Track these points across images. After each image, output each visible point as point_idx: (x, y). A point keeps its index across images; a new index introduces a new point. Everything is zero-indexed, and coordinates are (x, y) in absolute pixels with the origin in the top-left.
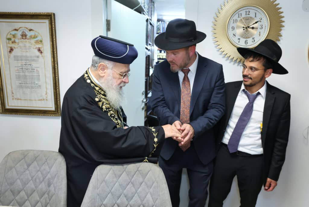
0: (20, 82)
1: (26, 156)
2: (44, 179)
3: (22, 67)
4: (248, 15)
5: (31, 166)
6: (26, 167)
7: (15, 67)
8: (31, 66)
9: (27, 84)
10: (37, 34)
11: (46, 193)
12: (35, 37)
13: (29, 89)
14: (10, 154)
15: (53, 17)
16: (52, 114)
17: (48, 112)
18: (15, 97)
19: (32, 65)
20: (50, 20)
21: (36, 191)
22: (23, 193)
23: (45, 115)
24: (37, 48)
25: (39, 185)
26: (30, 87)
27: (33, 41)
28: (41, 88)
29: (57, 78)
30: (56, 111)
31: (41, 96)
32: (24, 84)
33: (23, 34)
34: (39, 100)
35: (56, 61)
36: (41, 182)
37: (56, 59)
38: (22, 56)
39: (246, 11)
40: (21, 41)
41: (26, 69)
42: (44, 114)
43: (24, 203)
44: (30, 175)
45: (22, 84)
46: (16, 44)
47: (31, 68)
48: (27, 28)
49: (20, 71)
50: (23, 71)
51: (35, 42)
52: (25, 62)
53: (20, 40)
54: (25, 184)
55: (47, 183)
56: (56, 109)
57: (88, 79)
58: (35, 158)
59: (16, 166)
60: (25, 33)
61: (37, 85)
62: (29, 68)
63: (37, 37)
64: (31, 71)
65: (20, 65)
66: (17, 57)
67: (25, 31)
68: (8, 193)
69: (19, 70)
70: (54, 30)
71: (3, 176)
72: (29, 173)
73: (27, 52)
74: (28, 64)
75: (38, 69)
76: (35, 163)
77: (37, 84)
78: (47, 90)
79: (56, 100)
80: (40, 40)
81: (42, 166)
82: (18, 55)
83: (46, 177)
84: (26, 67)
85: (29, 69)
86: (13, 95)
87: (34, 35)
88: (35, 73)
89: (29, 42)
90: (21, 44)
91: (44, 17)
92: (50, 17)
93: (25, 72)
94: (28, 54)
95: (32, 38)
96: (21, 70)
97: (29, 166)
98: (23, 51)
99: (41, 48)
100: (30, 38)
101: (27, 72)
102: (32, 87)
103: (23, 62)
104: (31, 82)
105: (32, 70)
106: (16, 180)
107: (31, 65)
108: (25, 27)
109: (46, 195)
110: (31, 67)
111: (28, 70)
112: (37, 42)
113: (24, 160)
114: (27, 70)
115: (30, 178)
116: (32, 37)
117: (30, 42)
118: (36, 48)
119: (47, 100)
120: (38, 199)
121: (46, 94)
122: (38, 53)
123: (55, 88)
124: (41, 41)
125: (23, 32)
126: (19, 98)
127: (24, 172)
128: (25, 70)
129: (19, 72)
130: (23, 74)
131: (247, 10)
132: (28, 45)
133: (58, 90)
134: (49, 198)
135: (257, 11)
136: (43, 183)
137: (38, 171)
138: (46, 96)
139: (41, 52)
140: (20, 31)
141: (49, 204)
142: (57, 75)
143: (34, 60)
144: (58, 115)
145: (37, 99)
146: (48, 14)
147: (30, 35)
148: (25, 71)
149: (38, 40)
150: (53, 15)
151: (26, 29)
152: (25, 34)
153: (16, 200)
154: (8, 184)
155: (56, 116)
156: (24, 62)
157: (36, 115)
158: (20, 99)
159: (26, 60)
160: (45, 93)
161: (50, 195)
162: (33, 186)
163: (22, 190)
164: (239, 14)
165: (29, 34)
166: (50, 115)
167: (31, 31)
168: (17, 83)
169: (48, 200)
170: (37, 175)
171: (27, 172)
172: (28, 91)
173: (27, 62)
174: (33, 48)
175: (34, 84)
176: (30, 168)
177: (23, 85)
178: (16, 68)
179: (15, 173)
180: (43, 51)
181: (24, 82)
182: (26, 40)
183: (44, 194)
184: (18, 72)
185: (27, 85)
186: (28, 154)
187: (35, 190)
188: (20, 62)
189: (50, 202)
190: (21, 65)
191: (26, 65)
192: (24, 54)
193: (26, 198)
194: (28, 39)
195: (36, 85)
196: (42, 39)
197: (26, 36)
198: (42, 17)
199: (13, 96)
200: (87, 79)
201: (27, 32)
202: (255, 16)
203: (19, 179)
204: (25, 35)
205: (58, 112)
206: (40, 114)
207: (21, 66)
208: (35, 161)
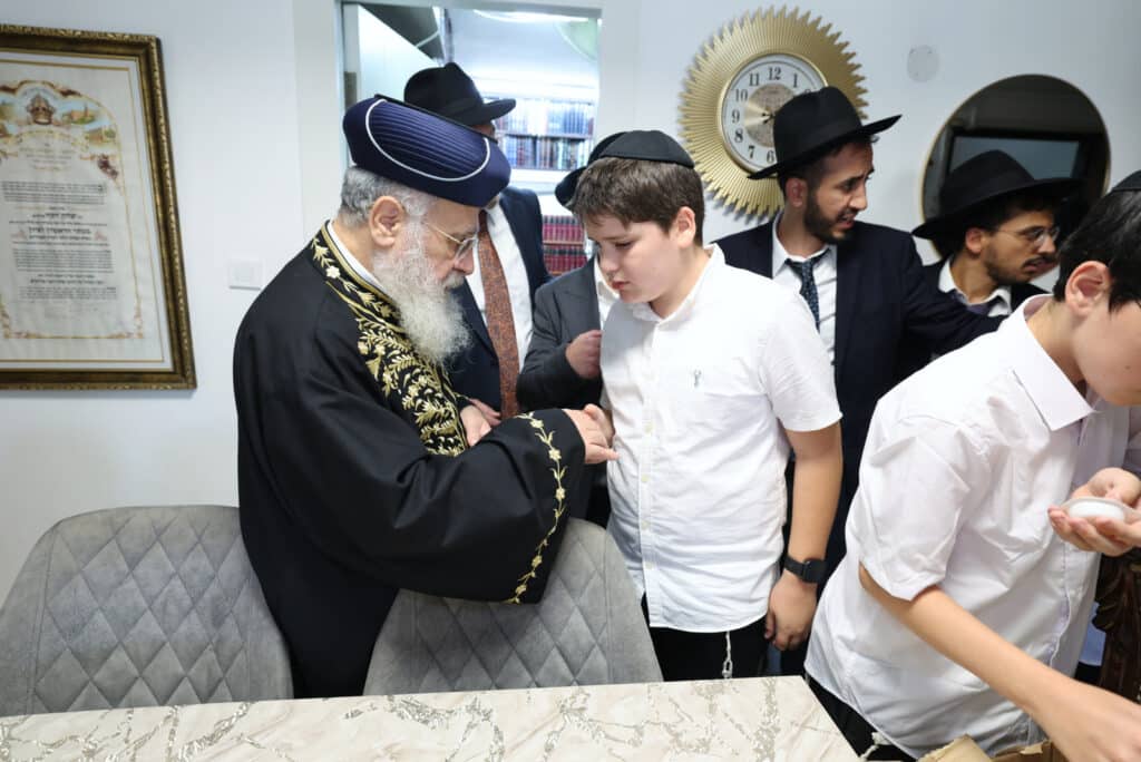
0: (34, 275)
1: (119, 530)
2: (194, 602)
3: (38, 223)
4: (776, 81)
5: (143, 562)
6: (124, 567)
7: (11, 222)
8: (76, 220)
9: (63, 282)
10: (92, 107)
11: (210, 646)
12: (86, 118)
13: (68, 300)
14: (59, 528)
15: (155, 51)
16: (165, 382)
17: (147, 376)
18: (15, 328)
19: (80, 217)
20: (143, 61)
21: (168, 645)
22: (119, 659)
23: (136, 388)
24: (96, 159)
25: (180, 622)
26: (75, 294)
27: (79, 132)
28: (116, 297)
29: (177, 260)
30: (178, 371)
31: (121, 323)
32: (51, 282)
33: (36, 105)
34: (111, 337)
35: (172, 204)
36: (186, 614)
37: (171, 196)
38: (35, 186)
39: (771, 70)
40: (30, 132)
41: (55, 230)
42: (132, 384)
43: (128, 688)
44: (143, 593)
45: (44, 281)
46: (11, 141)
47: (77, 227)
48: (52, 86)
49: (31, 237)
50: (42, 237)
51: (87, 138)
52: (53, 205)
53: (26, 129)
54: (125, 625)
55: (207, 614)
56: (178, 365)
57: (331, 264)
58: (159, 534)
59: (87, 567)
60: (46, 102)
61: (101, 286)
62: (66, 227)
63: (93, 119)
64: (76, 238)
65: (28, 215)
66: (18, 185)
67: (42, 94)
68: (66, 664)
69: (27, 233)
70: (160, 98)
71: (41, 606)
72: (139, 586)
73: (57, 169)
74: (65, 212)
75: (105, 231)
76: (159, 551)
77: (99, 282)
78: (139, 302)
79: (175, 335)
80: (107, 129)
81: (185, 559)
82: (21, 180)
83: (201, 594)
84: (57, 223)
85: (68, 230)
86: (7, 321)
87: (83, 109)
88: (90, 244)
89: (62, 134)
90: (29, 142)
91: (121, 50)
92: (144, 52)
93: (50, 240)
94: (60, 178)
95: (75, 122)
96: (35, 233)
97: (133, 563)
98: (40, 165)
99: (113, 156)
100: (68, 122)
101: (59, 241)
102: (82, 294)
103: (41, 204)
104: (78, 276)
105: (81, 235)
106: (92, 614)
107: (73, 216)
108: (44, 83)
109: (210, 655)
110: (76, 224)
111: (64, 234)
112: (96, 137)
113: (113, 543)
114: (58, 235)
115: (144, 604)
116: (76, 118)
117: (69, 136)
118: (92, 158)
119: (141, 336)
120: (180, 670)
121: (138, 315)
122: (99, 176)
123: (170, 297)
124: (111, 134)
125: (37, 98)
126: (33, 331)
127: (121, 583)
128: (52, 234)
129: (30, 240)
130: (45, 247)
131: (774, 66)
132: (57, 144)
133: (181, 301)
134: (220, 663)
135: (798, 69)
136: (194, 615)
137: (171, 577)
138: (138, 322)
139: (114, 174)
140: (25, 94)
141: (223, 683)
142: (176, 252)
143: (84, 201)
144: (184, 385)
145: (103, 335)
146: (135, 39)
147: (65, 111)
148: (49, 237)
149: (100, 129)
150: (154, 45)
151: (48, 88)
152: (43, 105)
153: (95, 684)
154: (61, 631)
155: (178, 388)
156: (45, 207)
157: (102, 388)
158: (39, 337)
159: (55, 198)
160: (134, 313)
161: (226, 652)
162: (156, 630)
163: (116, 647)
164: (751, 76)
165: (61, 107)
166: (154, 386)
167: (70, 97)
168: (23, 278)
169: (218, 671)
170: (170, 591)
171: (131, 584)
172: (66, 306)
173: (61, 205)
174: (81, 158)
175: (91, 282)
176: (140, 570)
177: (46, 285)
178: (15, 229)
179: (83, 592)
180: (119, 170)
181: (51, 276)
182: (51, 127)
183: (201, 651)
184: (21, 240)
185: (62, 285)
186: (128, 521)
187: (164, 644)
188: (31, 204)
189: (227, 676)
190: (34, 216)
191: (53, 215)
192: (46, 178)
193: (135, 672)
194: (58, 125)
195: (95, 286)
196: (116, 126)
197: (49, 112)
198: (112, 50)
199: (5, 326)
200: (326, 267)
201: (55, 98)
202: (793, 83)
203: (103, 611)
204: (44, 109)
205: (183, 375)
206: (120, 386)
207: (36, 219)
208: (158, 544)
